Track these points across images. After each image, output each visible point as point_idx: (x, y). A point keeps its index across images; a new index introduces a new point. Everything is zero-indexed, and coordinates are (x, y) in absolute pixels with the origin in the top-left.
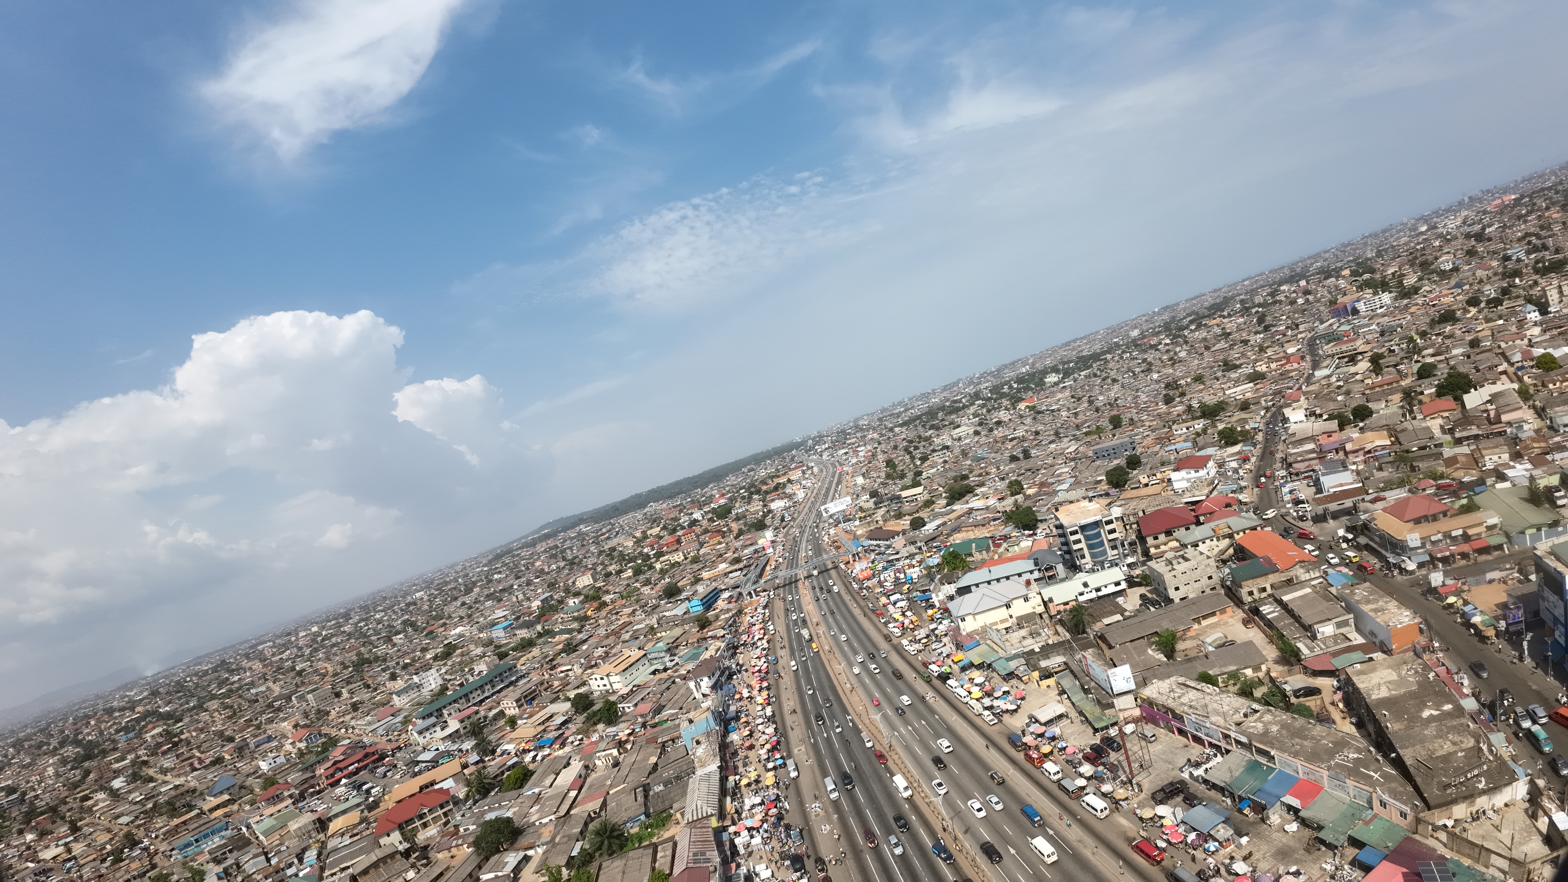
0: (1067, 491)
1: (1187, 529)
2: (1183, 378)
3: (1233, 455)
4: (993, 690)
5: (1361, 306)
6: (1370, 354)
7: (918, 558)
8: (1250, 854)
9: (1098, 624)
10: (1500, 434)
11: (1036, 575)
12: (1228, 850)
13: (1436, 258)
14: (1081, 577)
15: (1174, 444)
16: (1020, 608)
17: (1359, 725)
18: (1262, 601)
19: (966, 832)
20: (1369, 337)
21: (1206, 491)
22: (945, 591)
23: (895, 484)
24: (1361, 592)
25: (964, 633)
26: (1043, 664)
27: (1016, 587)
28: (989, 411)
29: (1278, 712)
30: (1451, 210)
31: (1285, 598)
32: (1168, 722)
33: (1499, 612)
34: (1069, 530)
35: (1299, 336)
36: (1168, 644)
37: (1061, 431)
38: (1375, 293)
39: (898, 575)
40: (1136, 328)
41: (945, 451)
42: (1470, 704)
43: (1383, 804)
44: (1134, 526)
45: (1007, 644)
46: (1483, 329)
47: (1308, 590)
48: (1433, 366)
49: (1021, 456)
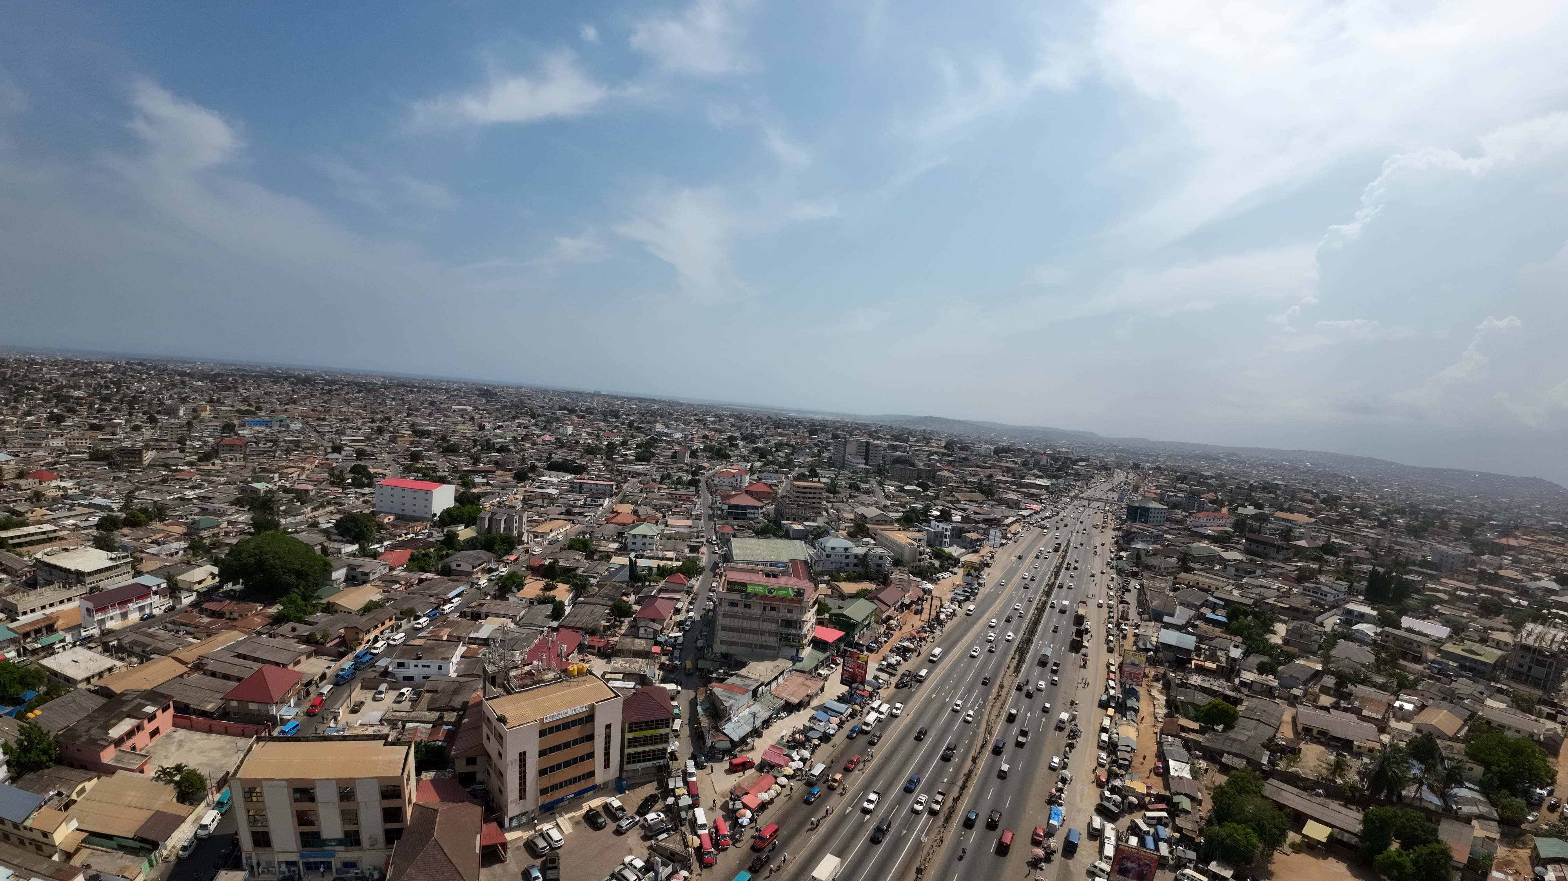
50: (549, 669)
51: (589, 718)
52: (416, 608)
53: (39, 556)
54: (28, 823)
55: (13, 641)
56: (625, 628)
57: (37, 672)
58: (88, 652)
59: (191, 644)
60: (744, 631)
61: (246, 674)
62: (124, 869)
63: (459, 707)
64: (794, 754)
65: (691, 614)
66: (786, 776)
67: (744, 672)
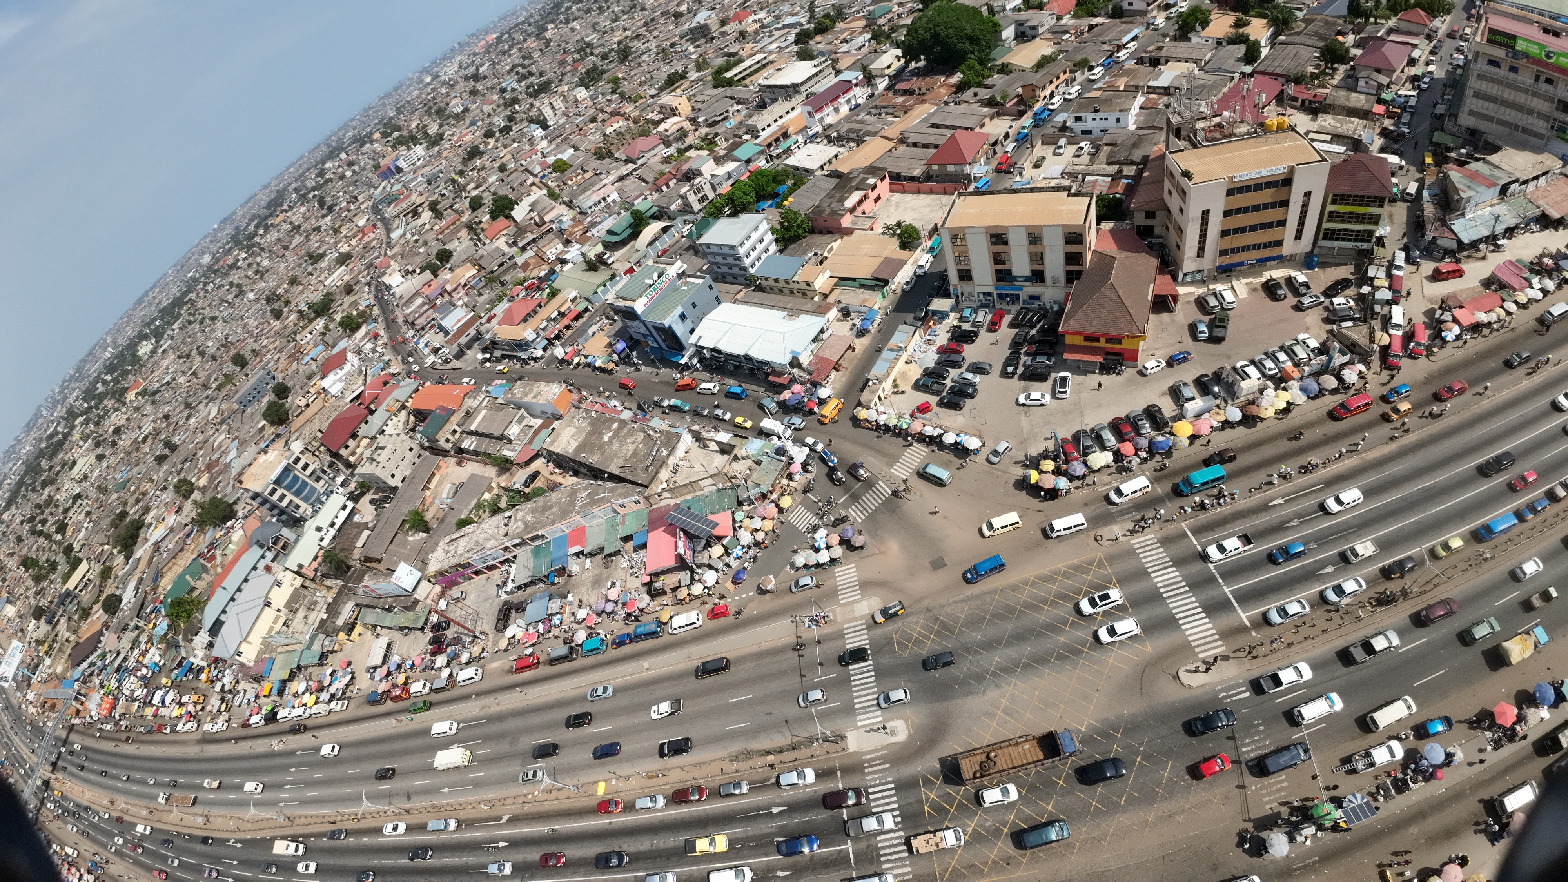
0: (239, 456)
1: (366, 422)
2: (279, 287)
3: (363, 338)
4: (320, 682)
5: (401, 163)
6: (427, 203)
7: (143, 639)
8: (580, 601)
9: (355, 551)
10: (550, 231)
11: (270, 555)
12: (567, 612)
13: (447, 104)
14: (310, 525)
15: (307, 354)
16: (280, 597)
17: (576, 474)
18: (460, 441)
19: (409, 798)
20: (420, 189)
21: (361, 382)
22: (200, 645)
23: (51, 582)
24: (518, 389)
25: (252, 664)
26: (340, 622)
27: (260, 582)
28: (97, 424)
29: (524, 506)
30: (446, 58)
31: (473, 428)
32: (463, 574)
33: (610, 350)
34: (266, 493)
35: (362, 207)
36: (419, 523)
37: (190, 400)
38: (409, 149)
39: (139, 674)
40: (204, 253)
41: (80, 502)
42: (627, 415)
43: (622, 506)
44: (322, 449)
45: (296, 636)
46: (505, 155)
47: (484, 412)
48: (479, 198)
49: (166, 451)
50: (1242, 122)
51: (1287, 182)
52: (1089, 58)
53: (761, 82)
54: (795, 279)
55: (761, 153)
56: (1336, 80)
57: (784, 170)
58: (817, 146)
59: (892, 123)
60: (1505, 103)
61: (941, 141)
62: (865, 300)
63: (1139, 160)
64: (1535, 281)
65: (1432, 68)
66: (1516, 302)
67: (1494, 158)
